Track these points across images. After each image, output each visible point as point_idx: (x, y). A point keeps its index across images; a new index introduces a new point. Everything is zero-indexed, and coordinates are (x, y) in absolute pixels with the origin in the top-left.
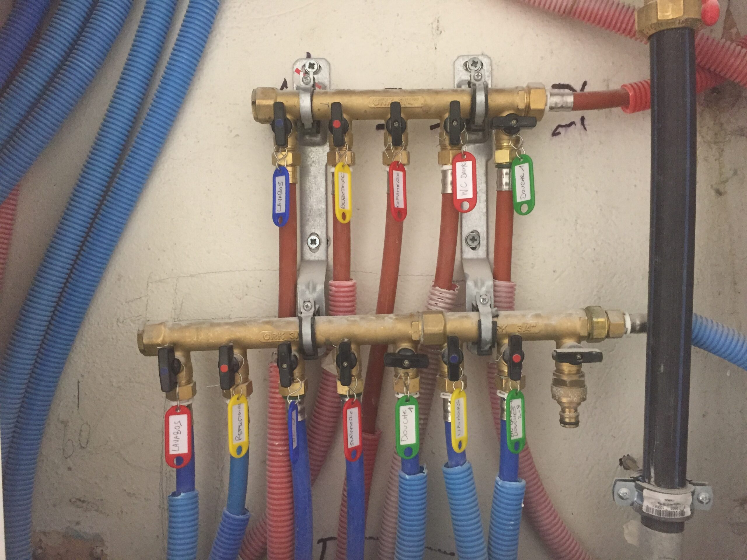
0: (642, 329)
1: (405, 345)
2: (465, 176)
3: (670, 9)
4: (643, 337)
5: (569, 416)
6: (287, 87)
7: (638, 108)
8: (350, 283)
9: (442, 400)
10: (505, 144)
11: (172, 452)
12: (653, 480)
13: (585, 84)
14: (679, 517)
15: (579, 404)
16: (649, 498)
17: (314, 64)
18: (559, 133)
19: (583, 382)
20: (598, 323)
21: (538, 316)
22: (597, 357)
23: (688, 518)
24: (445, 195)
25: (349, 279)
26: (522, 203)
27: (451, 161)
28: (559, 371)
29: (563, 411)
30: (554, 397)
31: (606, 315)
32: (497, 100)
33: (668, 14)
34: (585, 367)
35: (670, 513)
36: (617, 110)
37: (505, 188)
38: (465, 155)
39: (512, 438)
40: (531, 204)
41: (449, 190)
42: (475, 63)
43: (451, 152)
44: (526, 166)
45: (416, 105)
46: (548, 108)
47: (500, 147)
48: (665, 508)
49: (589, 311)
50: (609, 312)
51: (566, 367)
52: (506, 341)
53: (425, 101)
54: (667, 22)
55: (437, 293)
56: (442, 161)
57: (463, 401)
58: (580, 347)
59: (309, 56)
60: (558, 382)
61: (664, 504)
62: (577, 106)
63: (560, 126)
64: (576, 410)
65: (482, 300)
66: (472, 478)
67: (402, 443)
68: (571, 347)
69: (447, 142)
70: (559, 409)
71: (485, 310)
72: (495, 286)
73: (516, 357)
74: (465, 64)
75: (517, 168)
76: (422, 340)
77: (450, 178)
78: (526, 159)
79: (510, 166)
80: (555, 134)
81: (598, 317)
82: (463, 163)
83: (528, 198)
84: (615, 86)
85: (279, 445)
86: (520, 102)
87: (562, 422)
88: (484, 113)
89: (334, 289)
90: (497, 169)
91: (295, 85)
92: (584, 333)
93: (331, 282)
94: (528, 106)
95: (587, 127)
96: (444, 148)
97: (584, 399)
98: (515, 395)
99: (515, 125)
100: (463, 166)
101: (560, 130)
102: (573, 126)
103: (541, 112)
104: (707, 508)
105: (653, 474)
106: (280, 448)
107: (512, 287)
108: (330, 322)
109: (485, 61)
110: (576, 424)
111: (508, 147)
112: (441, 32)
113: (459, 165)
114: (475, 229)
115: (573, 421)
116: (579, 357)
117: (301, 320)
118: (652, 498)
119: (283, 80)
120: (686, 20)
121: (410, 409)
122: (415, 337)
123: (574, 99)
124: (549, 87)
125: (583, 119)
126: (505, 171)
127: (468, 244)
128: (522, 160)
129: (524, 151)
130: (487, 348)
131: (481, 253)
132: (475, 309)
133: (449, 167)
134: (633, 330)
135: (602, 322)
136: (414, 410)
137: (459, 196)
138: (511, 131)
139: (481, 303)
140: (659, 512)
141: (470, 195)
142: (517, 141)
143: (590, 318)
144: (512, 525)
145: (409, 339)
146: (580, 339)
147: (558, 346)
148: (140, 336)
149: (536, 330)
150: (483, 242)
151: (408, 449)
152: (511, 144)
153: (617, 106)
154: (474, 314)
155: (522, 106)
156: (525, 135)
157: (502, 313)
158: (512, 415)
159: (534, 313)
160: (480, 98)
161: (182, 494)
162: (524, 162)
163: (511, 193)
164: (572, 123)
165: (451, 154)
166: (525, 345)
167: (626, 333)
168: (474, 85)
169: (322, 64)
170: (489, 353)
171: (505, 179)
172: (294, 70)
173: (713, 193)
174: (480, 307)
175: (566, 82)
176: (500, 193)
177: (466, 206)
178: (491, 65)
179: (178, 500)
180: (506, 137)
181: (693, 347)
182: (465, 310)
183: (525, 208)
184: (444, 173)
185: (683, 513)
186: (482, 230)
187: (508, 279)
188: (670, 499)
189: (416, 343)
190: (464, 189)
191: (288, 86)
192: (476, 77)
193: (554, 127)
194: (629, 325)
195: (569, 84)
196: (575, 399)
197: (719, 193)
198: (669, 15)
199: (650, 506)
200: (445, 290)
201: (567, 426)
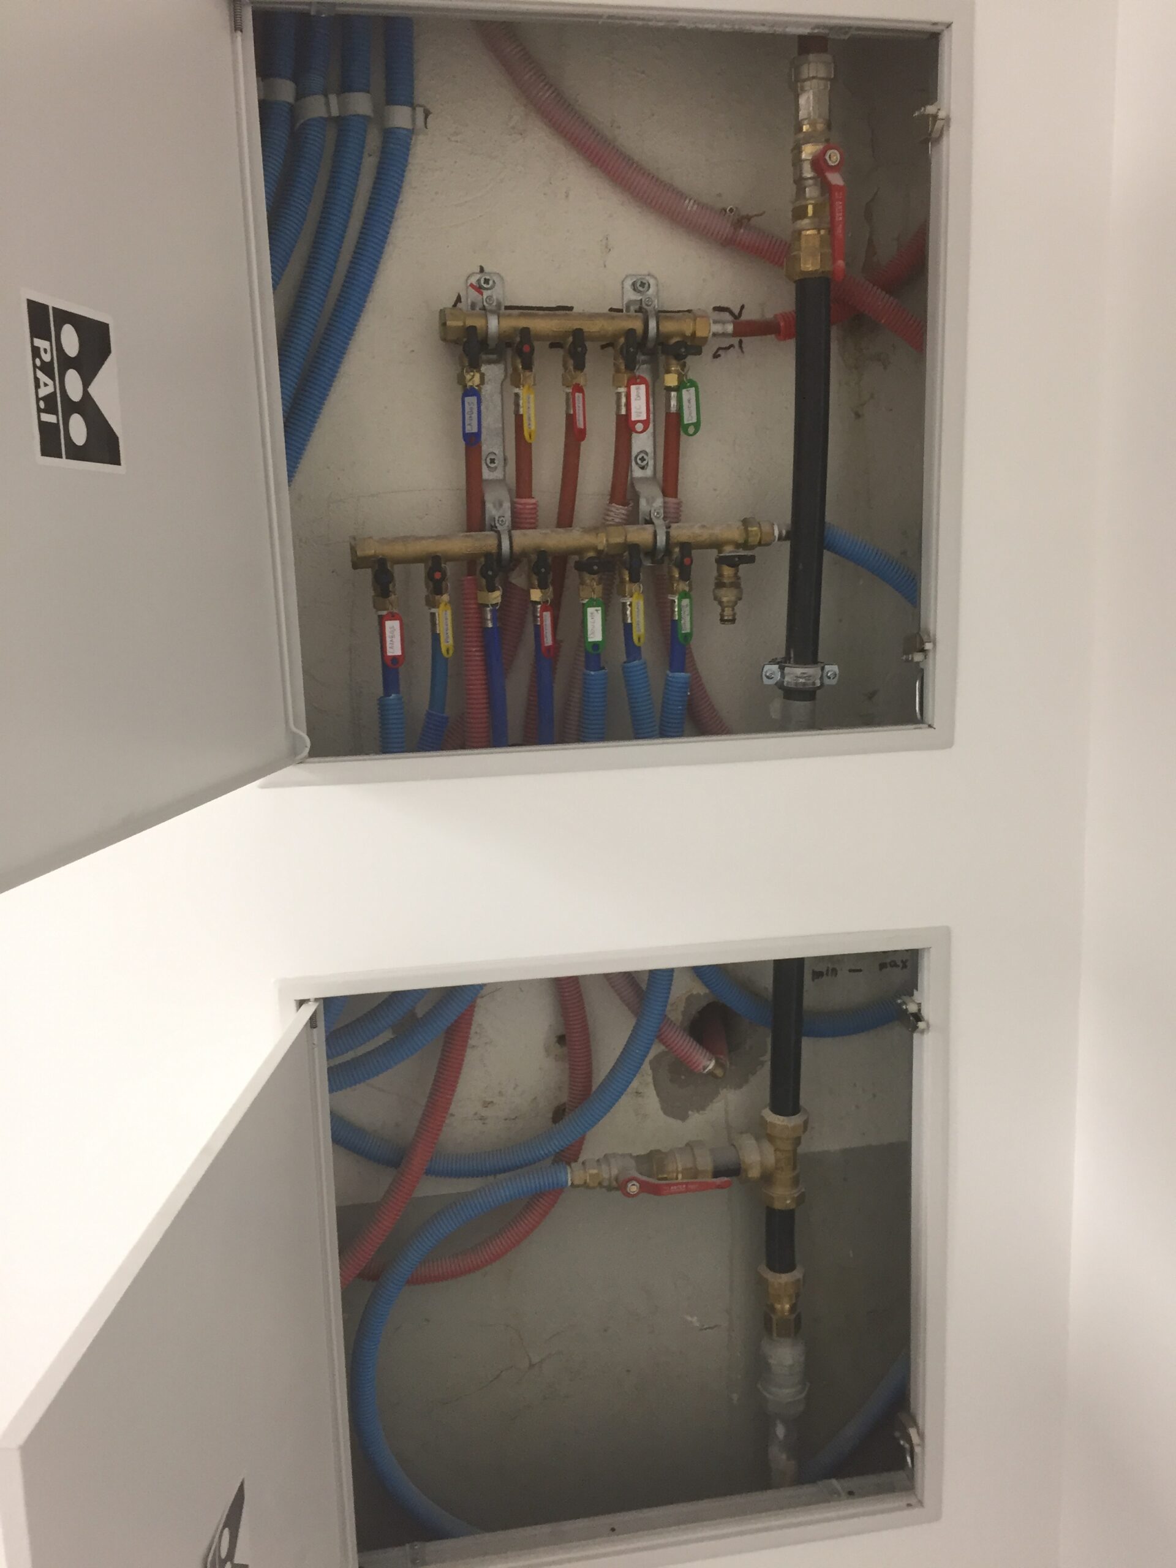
0: (787, 538)
1: (591, 554)
2: (638, 398)
3: (810, 262)
4: (787, 545)
5: (728, 613)
6: (461, 302)
7: (787, 336)
8: (533, 501)
9: (621, 604)
10: (673, 369)
11: (389, 654)
12: (792, 660)
13: (742, 307)
14: (811, 686)
15: (736, 603)
16: (789, 674)
17: (489, 280)
18: (719, 356)
19: (740, 584)
20: (752, 531)
21: (703, 526)
22: (751, 559)
23: (819, 688)
24: (619, 417)
25: (531, 497)
26: (689, 425)
27: (626, 384)
28: (720, 575)
29: (723, 611)
30: (716, 598)
31: (758, 525)
32: (669, 327)
33: (808, 266)
34: (743, 568)
35: (804, 684)
36: (771, 338)
37: (673, 409)
38: (638, 378)
39: (683, 632)
40: (697, 425)
41: (623, 412)
42: (642, 284)
43: (625, 375)
44: (693, 390)
45: (594, 330)
46: (711, 334)
47: (668, 372)
48: (801, 680)
49: (745, 522)
50: (761, 523)
51: (728, 571)
52: (677, 550)
53: (603, 326)
54: (808, 272)
55: (613, 509)
56: (616, 384)
57: (641, 603)
58: (737, 552)
59: (482, 270)
60: (720, 584)
61: (800, 678)
62: (735, 334)
63: (720, 349)
64: (733, 610)
65: (656, 514)
66: (646, 672)
67: (590, 640)
68: (730, 552)
69: (623, 367)
70: (719, 609)
71: (660, 522)
72: (665, 503)
73: (687, 561)
74: (634, 284)
75: (684, 392)
76: (606, 549)
77: (624, 400)
78: (693, 384)
79: (678, 389)
80: (716, 356)
81: (752, 527)
82: (637, 386)
83: (695, 420)
84: (769, 316)
85: (476, 651)
86: (687, 328)
87: (723, 621)
88: (656, 336)
89: (520, 506)
90: (665, 391)
91: (469, 301)
92: (741, 541)
93: (516, 500)
94: (694, 334)
95: (744, 350)
96: (618, 371)
97: (740, 599)
98: (685, 595)
99: (684, 352)
100: (637, 389)
101: (720, 352)
102: (732, 348)
103: (705, 340)
104: (834, 682)
105: (792, 655)
106: (477, 654)
107: (679, 504)
108: (525, 535)
109: (652, 281)
110: (733, 621)
111: (677, 372)
112: (610, 250)
113: (633, 388)
114: (644, 449)
115: (730, 618)
116: (737, 559)
117: (499, 533)
118: (792, 674)
119: (457, 295)
120: (823, 272)
121: (597, 610)
122: (600, 547)
123: (734, 327)
124: (710, 310)
125: (741, 342)
126: (673, 394)
127: (637, 463)
128: (688, 384)
129: (691, 375)
130: (659, 557)
131: (649, 472)
132: (649, 522)
133: (623, 390)
134: (780, 538)
135: (755, 531)
136: (600, 612)
137: (634, 418)
138: (680, 358)
139: (655, 517)
140: (796, 684)
141: (644, 417)
142: (683, 366)
143: (746, 529)
144: (680, 709)
145: (595, 549)
146: (738, 546)
147: (720, 552)
148: (353, 549)
149: (700, 539)
150: (651, 463)
151: (596, 645)
152: (679, 368)
153: (770, 333)
154: (649, 527)
155: (688, 333)
156: (690, 360)
157: (674, 526)
158: (682, 612)
159: (699, 524)
160: (652, 324)
161: (393, 695)
162: (691, 387)
163: (679, 414)
164: (732, 346)
165: (625, 377)
166: (695, 553)
167: (774, 540)
168: (646, 311)
169: (495, 278)
170: (662, 561)
171: (673, 403)
172: (469, 285)
173: (853, 415)
174: (655, 520)
175: (725, 305)
176: (668, 414)
177: (639, 427)
178: (657, 285)
179: (391, 700)
180: (674, 362)
181: (825, 551)
182: (639, 524)
183: (691, 430)
184: (619, 395)
185: (814, 683)
186: (649, 449)
187: (676, 496)
188: (804, 672)
189: (600, 552)
190: (638, 411)
191: (462, 300)
192: (647, 303)
193: (715, 349)
194: (776, 533)
195: (729, 307)
196: (733, 598)
197: (858, 415)
198: (809, 268)
199: (790, 680)
200: (621, 507)
201: (726, 623)
